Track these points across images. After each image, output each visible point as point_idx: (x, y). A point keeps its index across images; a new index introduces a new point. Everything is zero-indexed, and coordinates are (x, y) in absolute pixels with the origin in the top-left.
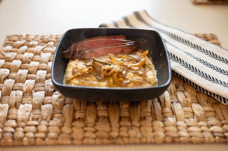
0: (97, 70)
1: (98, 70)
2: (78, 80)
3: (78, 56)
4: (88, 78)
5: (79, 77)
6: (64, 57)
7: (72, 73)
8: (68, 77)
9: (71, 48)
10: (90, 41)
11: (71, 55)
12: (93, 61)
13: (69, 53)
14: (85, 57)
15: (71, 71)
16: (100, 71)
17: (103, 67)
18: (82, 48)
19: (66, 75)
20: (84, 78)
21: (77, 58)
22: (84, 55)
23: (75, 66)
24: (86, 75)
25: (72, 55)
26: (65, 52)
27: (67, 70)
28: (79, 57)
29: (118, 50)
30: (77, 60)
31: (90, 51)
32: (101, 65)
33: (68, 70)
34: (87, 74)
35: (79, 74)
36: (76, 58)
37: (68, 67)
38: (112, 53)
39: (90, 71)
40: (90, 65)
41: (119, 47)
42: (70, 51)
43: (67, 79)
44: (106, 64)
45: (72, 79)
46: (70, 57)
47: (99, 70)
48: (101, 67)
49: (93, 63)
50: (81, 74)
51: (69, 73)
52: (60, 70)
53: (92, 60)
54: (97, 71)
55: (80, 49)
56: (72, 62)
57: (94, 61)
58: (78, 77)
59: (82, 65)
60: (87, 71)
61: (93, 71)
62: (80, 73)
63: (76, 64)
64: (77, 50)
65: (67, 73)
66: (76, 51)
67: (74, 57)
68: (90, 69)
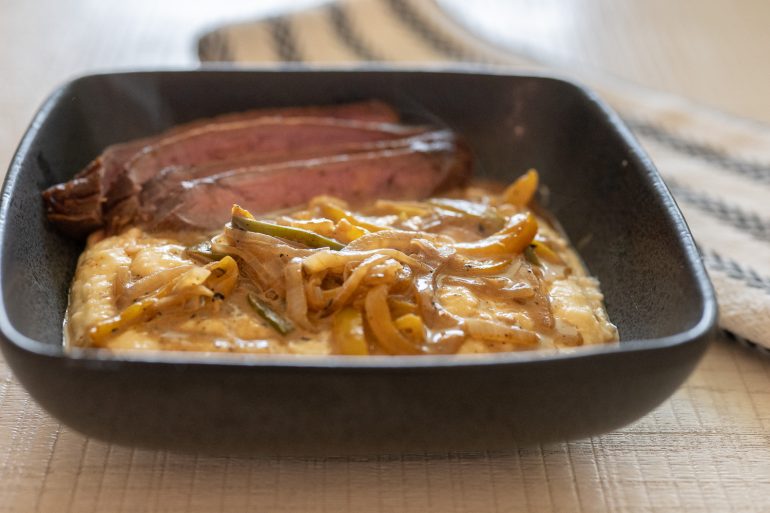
0: (261, 276)
1: (267, 276)
2: (151, 335)
3: (140, 209)
4: (211, 325)
5: (159, 319)
6: (58, 217)
7: (110, 302)
8: (89, 322)
9: (98, 166)
10: (205, 135)
11: (98, 207)
12: (235, 226)
13: (87, 194)
14: (179, 211)
15: (105, 289)
16: (283, 279)
17: (297, 260)
18: (160, 166)
19: (77, 315)
20: (190, 324)
21: (132, 223)
22: (177, 201)
23: (128, 261)
24: (196, 304)
25: (104, 205)
26: (61, 187)
27: (77, 286)
28: (145, 217)
29: (364, 180)
30: (134, 232)
31: (209, 180)
32: (283, 246)
33: (88, 285)
34: (206, 297)
35: (154, 300)
36: (125, 220)
37: (84, 270)
38: (332, 192)
39: (223, 285)
40: (219, 249)
41: (373, 163)
42: (94, 183)
43: (80, 333)
44: (311, 242)
45: (116, 331)
46: (95, 214)
47: (273, 274)
48: (284, 259)
49: (235, 242)
50: (164, 300)
51: (92, 301)
52: (41, 287)
53: (229, 225)
54: (261, 283)
55: (148, 174)
56: (106, 243)
57: (240, 225)
58: (149, 319)
59: (166, 257)
60: (206, 284)
61: (239, 282)
62: (159, 297)
63: (131, 254)
64: (135, 177)
65: (78, 301)
66: (129, 184)
67: (116, 218)
68: (219, 273)
